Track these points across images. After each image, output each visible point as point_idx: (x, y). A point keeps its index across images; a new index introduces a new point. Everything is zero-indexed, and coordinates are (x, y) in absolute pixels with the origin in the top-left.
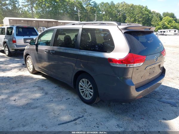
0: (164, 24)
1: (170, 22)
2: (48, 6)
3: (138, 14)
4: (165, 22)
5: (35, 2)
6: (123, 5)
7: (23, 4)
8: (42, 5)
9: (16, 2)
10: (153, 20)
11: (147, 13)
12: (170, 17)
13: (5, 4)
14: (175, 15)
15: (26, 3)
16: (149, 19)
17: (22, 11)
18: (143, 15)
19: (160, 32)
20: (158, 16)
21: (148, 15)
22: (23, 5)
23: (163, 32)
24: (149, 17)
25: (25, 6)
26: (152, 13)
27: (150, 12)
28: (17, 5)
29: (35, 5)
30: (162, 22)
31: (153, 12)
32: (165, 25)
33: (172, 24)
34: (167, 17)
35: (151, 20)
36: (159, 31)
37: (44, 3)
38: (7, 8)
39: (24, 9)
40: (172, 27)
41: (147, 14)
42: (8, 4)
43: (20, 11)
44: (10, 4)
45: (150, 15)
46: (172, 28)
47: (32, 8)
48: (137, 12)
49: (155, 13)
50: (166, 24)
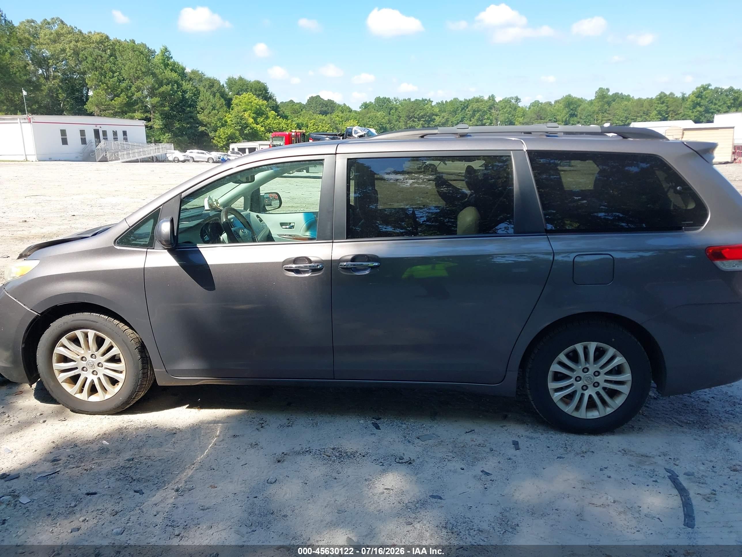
0: (243, 122)
1: (259, 113)
3: (138, 78)
4: (246, 115)
6: (59, 35)
10: (202, 104)
11: (174, 75)
12: (258, 96)
14: (271, 90)
16: (184, 99)
18: (161, 84)
19: (236, 150)
20: (214, 89)
21: (179, 86)
23: (247, 151)
24: (185, 92)
26: (191, 79)
27: (182, 74)
30: (234, 112)
31: (194, 72)
32: (247, 125)
33: (268, 121)
34: (246, 96)
35: (193, 105)
36: (232, 146)
40: (270, 131)
41: (176, 82)
45: (186, 86)
46: (270, 135)
48: (130, 68)
49: (200, 81)
50: (251, 120)
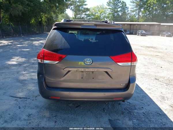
2: (155, 9)
5: (143, 7)
7: (132, 9)
8: (150, 8)
9: (126, 9)
13: (118, 11)
15: (135, 9)
17: (130, 16)
22: (131, 11)
25: (133, 12)
28: (126, 11)
29: (142, 10)
37: (152, 6)
38: (118, 14)
39: (132, 14)
42: (120, 11)
43: (128, 16)
44: (121, 11)
47: (139, 12)
